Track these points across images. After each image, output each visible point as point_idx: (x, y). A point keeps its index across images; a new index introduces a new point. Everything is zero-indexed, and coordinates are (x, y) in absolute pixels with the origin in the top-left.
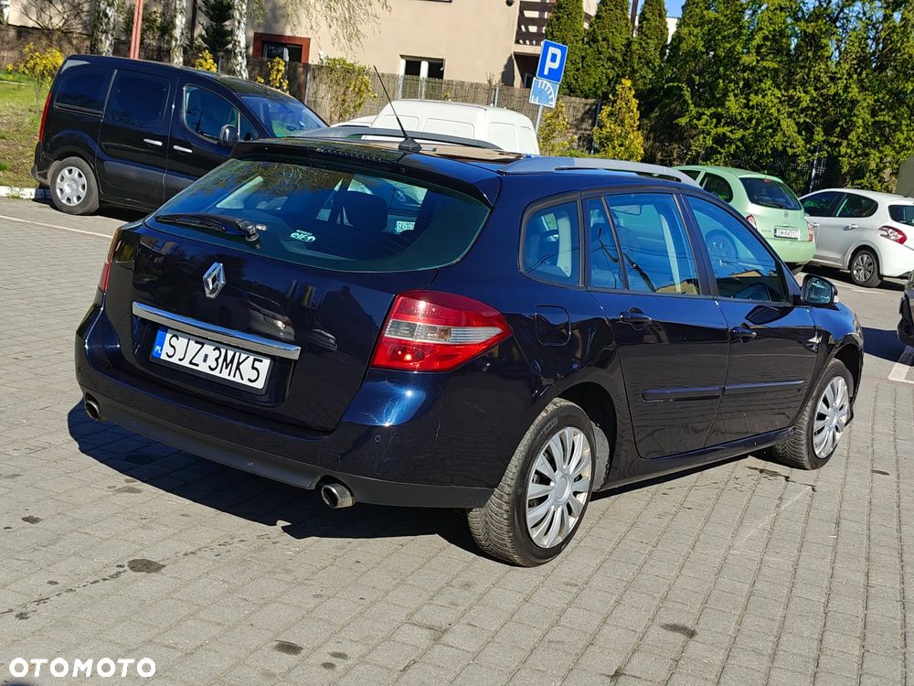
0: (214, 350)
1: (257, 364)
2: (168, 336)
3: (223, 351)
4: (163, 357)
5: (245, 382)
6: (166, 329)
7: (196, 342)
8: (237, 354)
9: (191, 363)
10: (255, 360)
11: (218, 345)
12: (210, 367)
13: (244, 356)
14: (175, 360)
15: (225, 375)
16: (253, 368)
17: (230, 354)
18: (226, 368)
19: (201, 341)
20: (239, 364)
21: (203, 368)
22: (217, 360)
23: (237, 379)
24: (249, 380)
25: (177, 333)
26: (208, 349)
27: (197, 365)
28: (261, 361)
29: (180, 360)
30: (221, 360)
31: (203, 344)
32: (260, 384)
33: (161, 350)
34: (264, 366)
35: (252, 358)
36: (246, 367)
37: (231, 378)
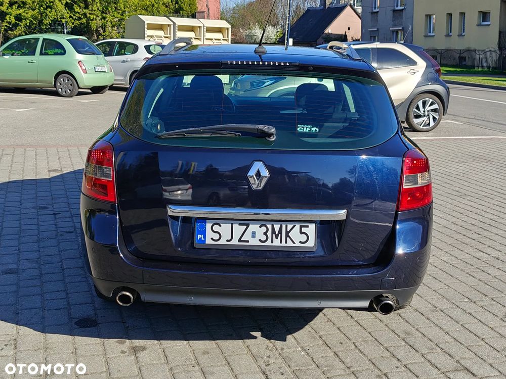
0: (260, 227)
1: (304, 230)
2: (208, 226)
3: (269, 226)
4: (209, 241)
5: (298, 244)
6: (204, 220)
7: (240, 224)
8: (284, 226)
9: (240, 240)
10: (301, 227)
11: (263, 223)
12: (260, 240)
13: (290, 226)
14: (223, 242)
15: (277, 242)
16: (301, 233)
17: (277, 227)
18: (277, 238)
19: (246, 223)
20: (287, 233)
21: (254, 242)
22: (265, 234)
23: (290, 243)
24: (300, 242)
25: (217, 221)
26: (254, 227)
27: (248, 241)
28: (308, 227)
29: (228, 241)
30: (269, 234)
31: (248, 225)
32: (311, 243)
33: (205, 237)
34: (311, 229)
35: (298, 226)
36: (295, 234)
37: (284, 244)
